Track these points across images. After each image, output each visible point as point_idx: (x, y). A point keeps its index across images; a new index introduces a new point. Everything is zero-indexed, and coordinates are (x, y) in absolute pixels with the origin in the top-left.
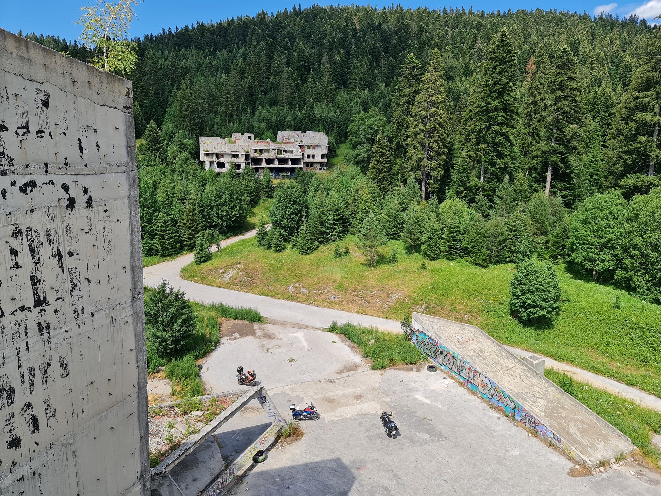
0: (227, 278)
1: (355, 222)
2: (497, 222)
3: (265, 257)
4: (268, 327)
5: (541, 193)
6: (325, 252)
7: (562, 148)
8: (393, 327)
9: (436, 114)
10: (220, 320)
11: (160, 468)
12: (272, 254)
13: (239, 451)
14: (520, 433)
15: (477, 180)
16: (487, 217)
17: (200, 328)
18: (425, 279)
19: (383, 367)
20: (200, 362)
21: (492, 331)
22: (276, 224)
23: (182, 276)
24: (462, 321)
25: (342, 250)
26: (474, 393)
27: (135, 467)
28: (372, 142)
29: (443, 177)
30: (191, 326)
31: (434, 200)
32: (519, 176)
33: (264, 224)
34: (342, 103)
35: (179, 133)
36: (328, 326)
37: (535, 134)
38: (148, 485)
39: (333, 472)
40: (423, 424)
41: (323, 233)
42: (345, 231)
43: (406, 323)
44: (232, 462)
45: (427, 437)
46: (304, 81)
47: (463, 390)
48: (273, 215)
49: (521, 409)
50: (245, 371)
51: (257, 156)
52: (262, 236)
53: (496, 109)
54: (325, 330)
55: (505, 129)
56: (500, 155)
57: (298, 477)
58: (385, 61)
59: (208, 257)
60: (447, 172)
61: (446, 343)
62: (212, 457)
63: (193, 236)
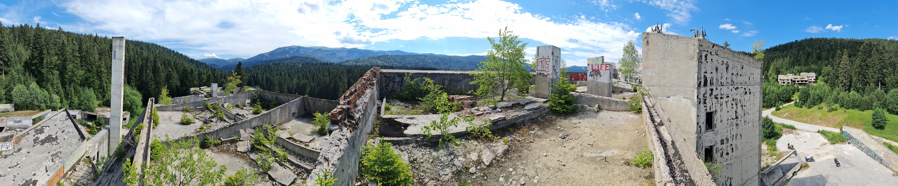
0: (785, 116)
1: (824, 99)
2: (866, 98)
3: (797, 109)
4: (797, 131)
5: (878, 89)
6: (815, 108)
7: (883, 76)
8: (837, 131)
9: (847, 67)
10: (782, 128)
11: (763, 172)
12: (799, 109)
13: (788, 171)
14: (877, 163)
15: (859, 86)
16: (863, 96)
17: (776, 130)
18: (846, 115)
19: (834, 144)
20: (776, 141)
21: (867, 131)
22: (800, 99)
23: (772, 114)
24: (858, 128)
25: (821, 107)
26: (862, 151)
27: (756, 170)
28: (829, 75)
29: (849, 85)
30: (774, 129)
31: (847, 92)
32: (871, 84)
33: (796, 100)
34: (820, 64)
35: (773, 74)
36: (817, 131)
37: (875, 72)
38: (760, 176)
39: (820, 179)
40: (847, 162)
41: (814, 102)
42: (821, 102)
43: (841, 129)
44: (786, 174)
45: (849, 166)
46: (808, 58)
47: (859, 150)
48: (799, 96)
49: (877, 156)
50: (790, 145)
51: (795, 80)
52: (796, 103)
53: (864, 65)
54: (816, 132)
55: (866, 71)
56: (866, 78)
57: (808, 181)
58: (831, 53)
59: (779, 109)
60: (851, 83)
61: (853, 135)
62: (779, 172)
63: (775, 103)
